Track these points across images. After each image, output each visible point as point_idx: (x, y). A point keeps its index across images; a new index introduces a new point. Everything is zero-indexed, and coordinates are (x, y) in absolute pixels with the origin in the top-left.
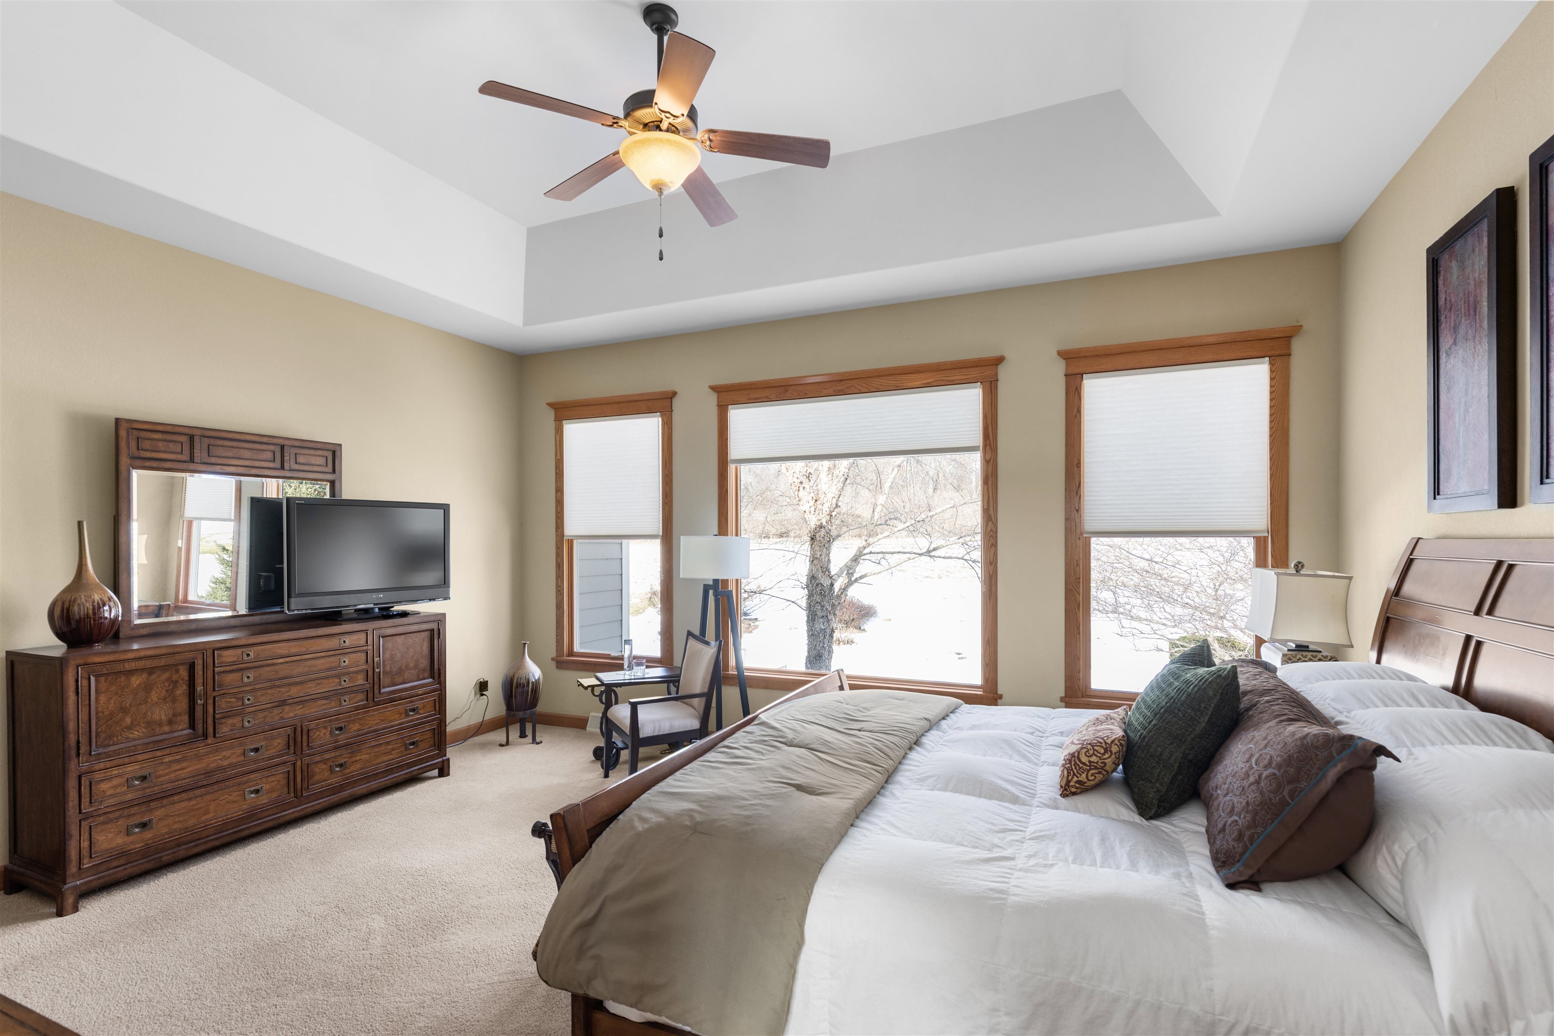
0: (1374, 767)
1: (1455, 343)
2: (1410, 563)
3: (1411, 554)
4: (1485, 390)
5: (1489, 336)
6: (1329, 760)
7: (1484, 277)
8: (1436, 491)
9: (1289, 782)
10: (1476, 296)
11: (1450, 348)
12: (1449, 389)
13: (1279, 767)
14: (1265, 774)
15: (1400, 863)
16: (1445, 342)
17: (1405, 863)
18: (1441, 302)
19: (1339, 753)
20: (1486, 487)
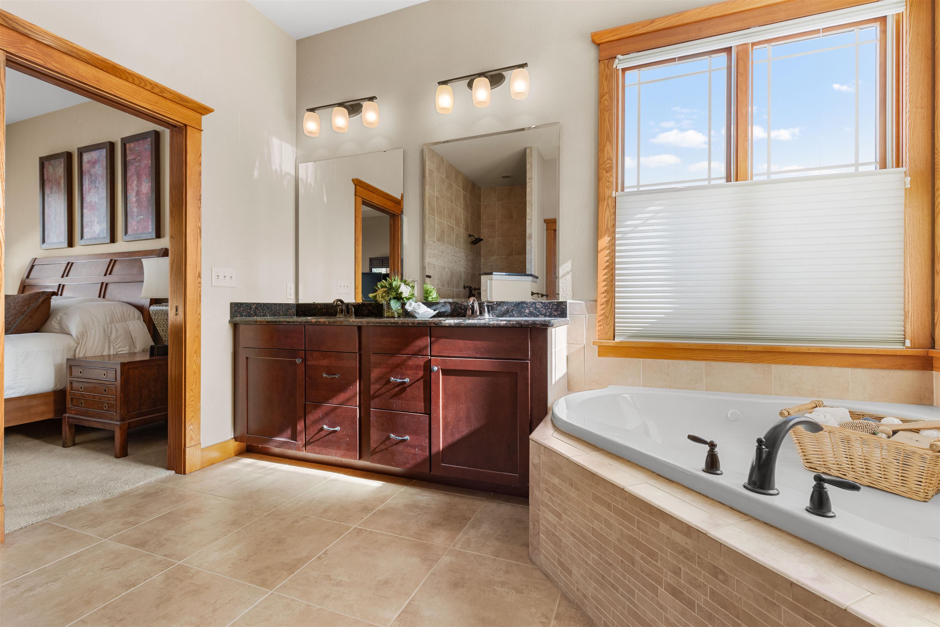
0: (51, 299)
1: (51, 193)
2: (33, 266)
3: (33, 263)
4: (63, 211)
5: (64, 194)
6: (39, 297)
7: (62, 175)
8: (44, 241)
9: (27, 305)
10: (59, 180)
11: (49, 194)
12: (49, 208)
13: (22, 302)
14: (17, 305)
15: (59, 319)
16: (47, 191)
17: (60, 320)
18: (45, 177)
19: (42, 295)
20: (63, 241)
